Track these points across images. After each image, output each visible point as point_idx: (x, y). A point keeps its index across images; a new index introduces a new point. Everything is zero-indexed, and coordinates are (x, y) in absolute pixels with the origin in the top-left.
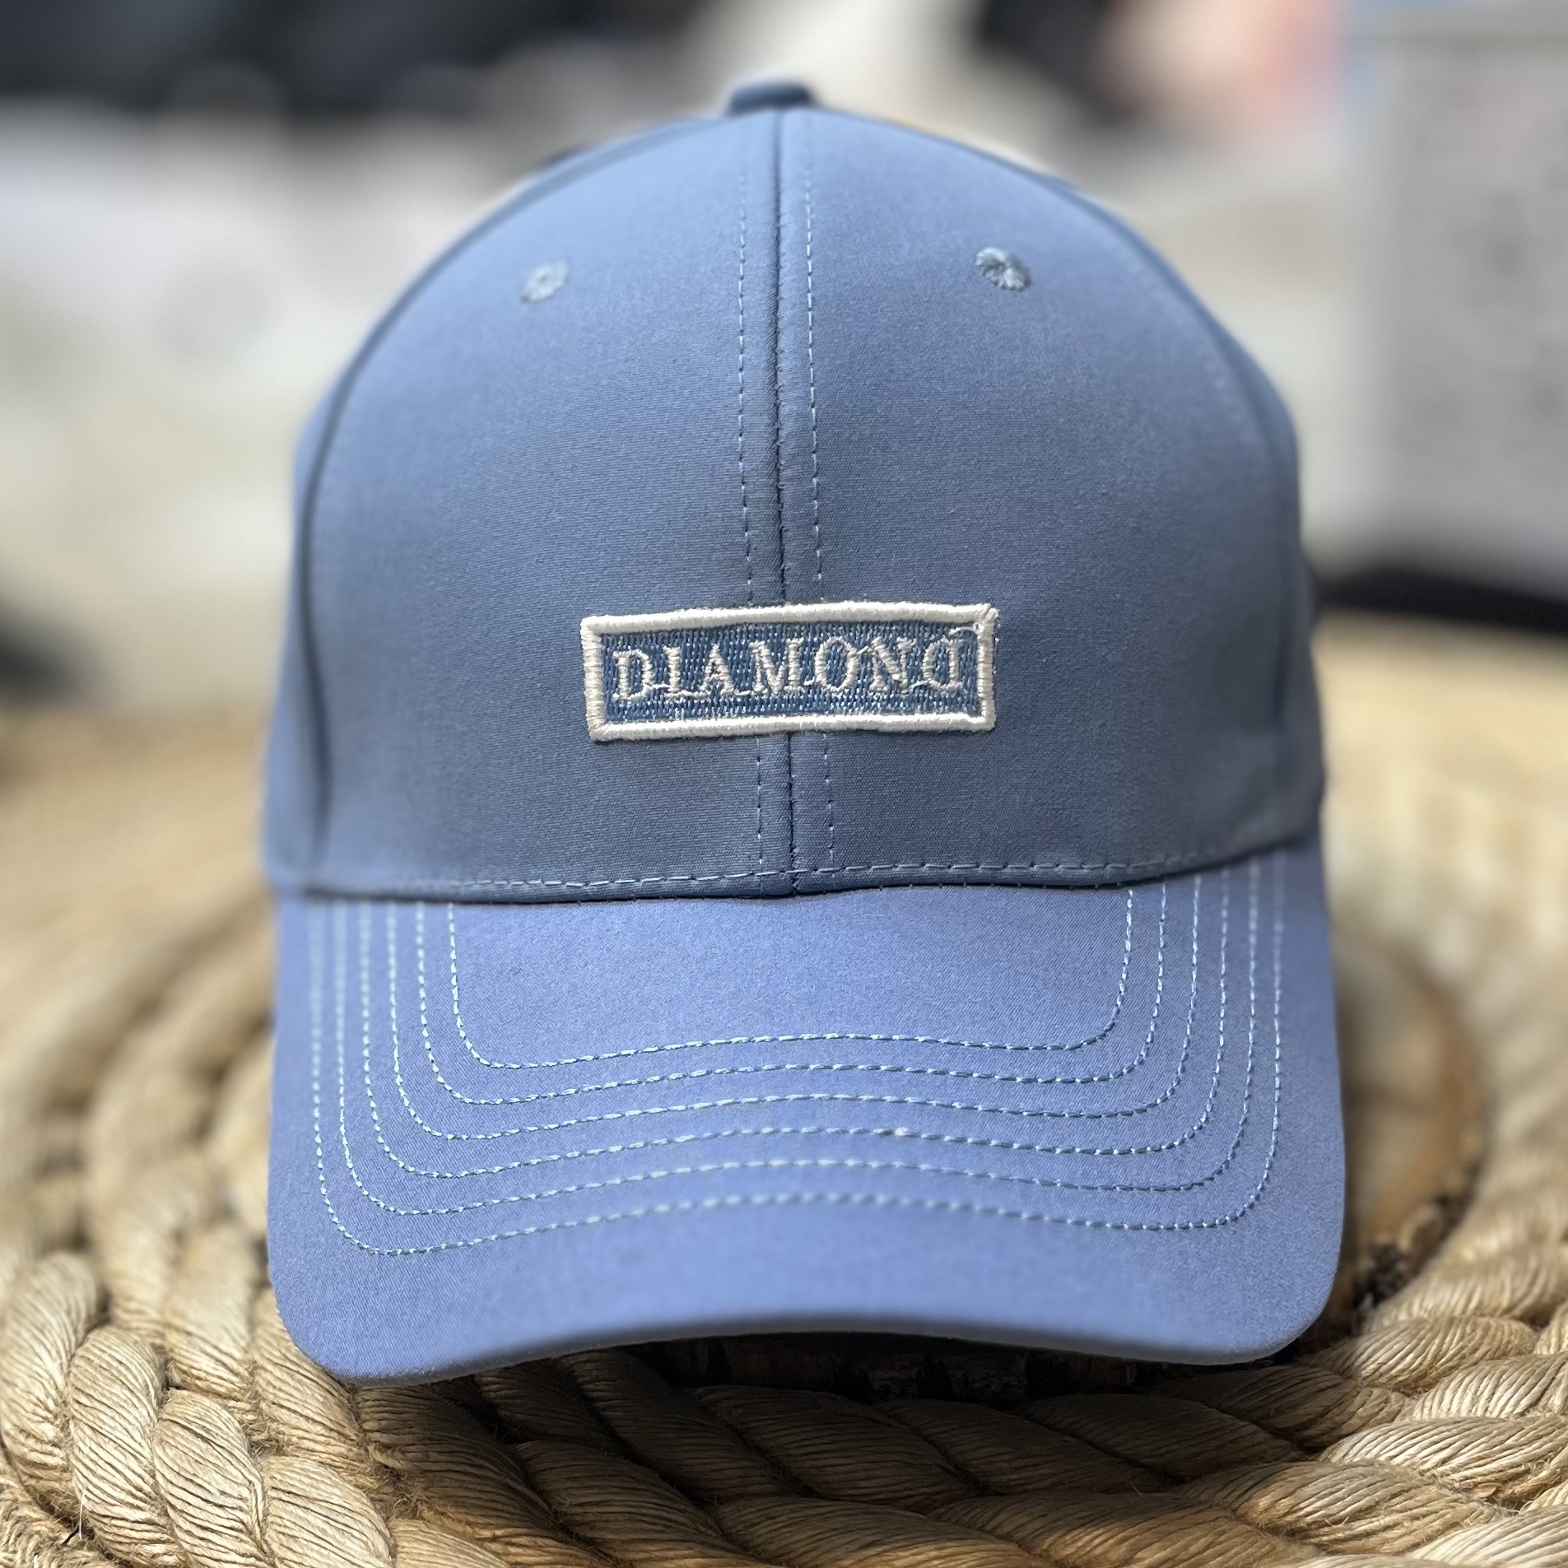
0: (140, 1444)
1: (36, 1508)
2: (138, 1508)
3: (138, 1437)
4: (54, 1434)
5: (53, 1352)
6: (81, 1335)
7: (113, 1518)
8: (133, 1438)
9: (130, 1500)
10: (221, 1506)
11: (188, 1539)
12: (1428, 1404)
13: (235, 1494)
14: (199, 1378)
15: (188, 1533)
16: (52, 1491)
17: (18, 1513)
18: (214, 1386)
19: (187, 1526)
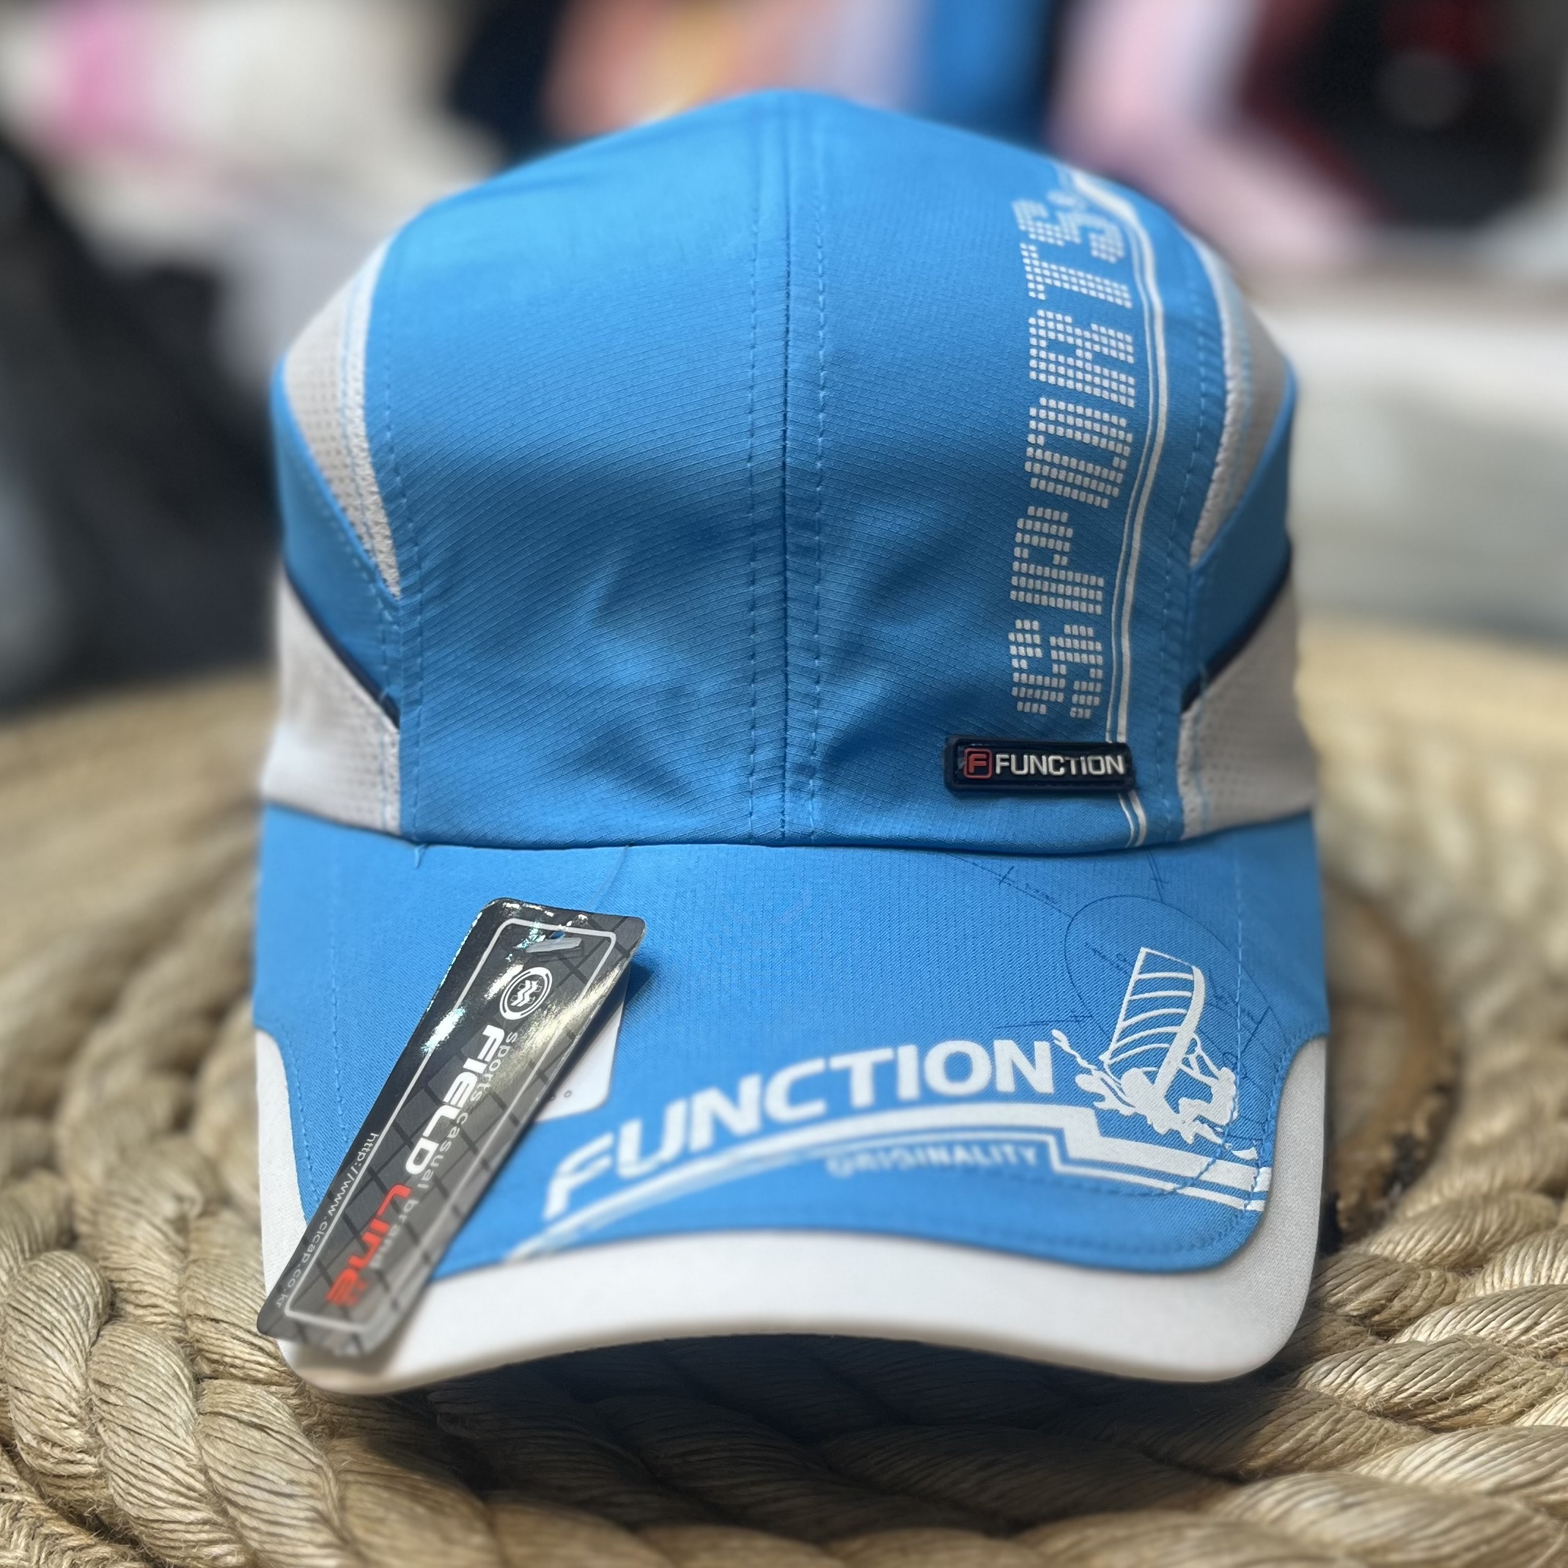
0: (185, 1441)
1: (65, 1523)
2: (192, 1508)
3: (181, 1432)
4: (82, 1440)
5: (67, 1354)
6: (93, 1332)
7: (164, 1522)
8: (176, 1435)
9: (182, 1500)
10: (289, 1496)
11: (255, 1535)
12: (1489, 1280)
13: (305, 1481)
14: (233, 1366)
15: (255, 1529)
16: (84, 1501)
17: (44, 1531)
18: (252, 1373)
19: (254, 1523)
